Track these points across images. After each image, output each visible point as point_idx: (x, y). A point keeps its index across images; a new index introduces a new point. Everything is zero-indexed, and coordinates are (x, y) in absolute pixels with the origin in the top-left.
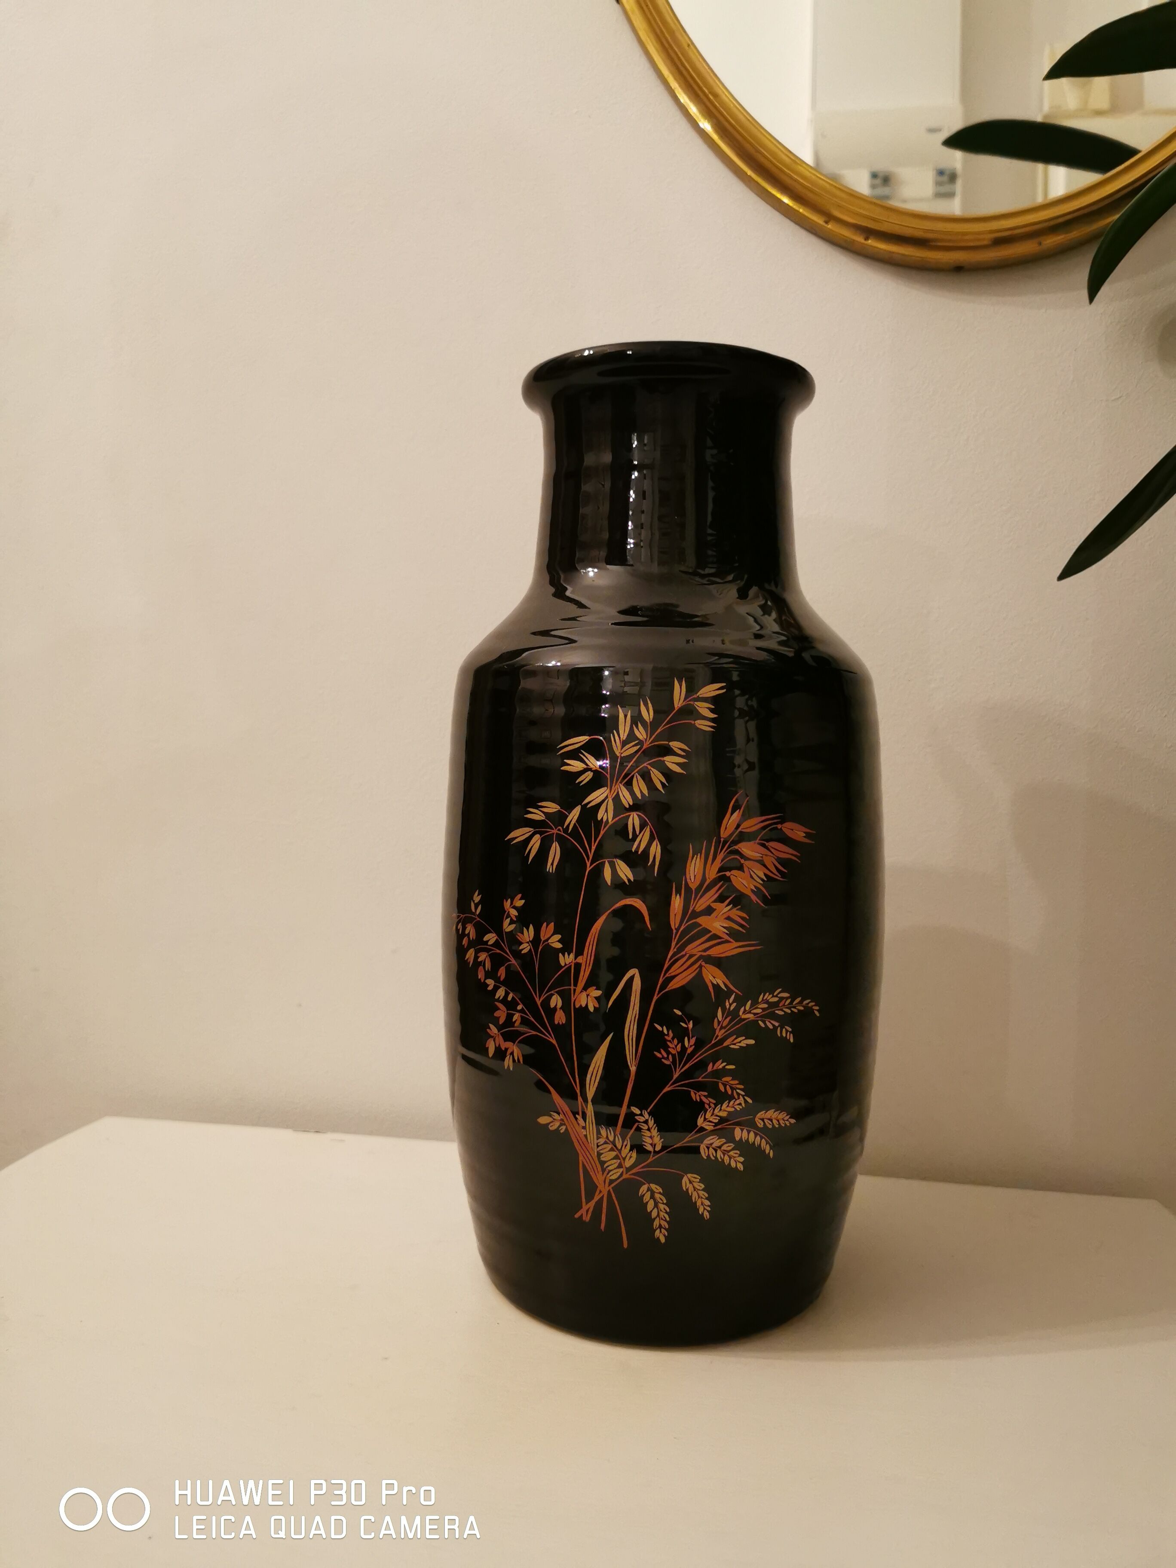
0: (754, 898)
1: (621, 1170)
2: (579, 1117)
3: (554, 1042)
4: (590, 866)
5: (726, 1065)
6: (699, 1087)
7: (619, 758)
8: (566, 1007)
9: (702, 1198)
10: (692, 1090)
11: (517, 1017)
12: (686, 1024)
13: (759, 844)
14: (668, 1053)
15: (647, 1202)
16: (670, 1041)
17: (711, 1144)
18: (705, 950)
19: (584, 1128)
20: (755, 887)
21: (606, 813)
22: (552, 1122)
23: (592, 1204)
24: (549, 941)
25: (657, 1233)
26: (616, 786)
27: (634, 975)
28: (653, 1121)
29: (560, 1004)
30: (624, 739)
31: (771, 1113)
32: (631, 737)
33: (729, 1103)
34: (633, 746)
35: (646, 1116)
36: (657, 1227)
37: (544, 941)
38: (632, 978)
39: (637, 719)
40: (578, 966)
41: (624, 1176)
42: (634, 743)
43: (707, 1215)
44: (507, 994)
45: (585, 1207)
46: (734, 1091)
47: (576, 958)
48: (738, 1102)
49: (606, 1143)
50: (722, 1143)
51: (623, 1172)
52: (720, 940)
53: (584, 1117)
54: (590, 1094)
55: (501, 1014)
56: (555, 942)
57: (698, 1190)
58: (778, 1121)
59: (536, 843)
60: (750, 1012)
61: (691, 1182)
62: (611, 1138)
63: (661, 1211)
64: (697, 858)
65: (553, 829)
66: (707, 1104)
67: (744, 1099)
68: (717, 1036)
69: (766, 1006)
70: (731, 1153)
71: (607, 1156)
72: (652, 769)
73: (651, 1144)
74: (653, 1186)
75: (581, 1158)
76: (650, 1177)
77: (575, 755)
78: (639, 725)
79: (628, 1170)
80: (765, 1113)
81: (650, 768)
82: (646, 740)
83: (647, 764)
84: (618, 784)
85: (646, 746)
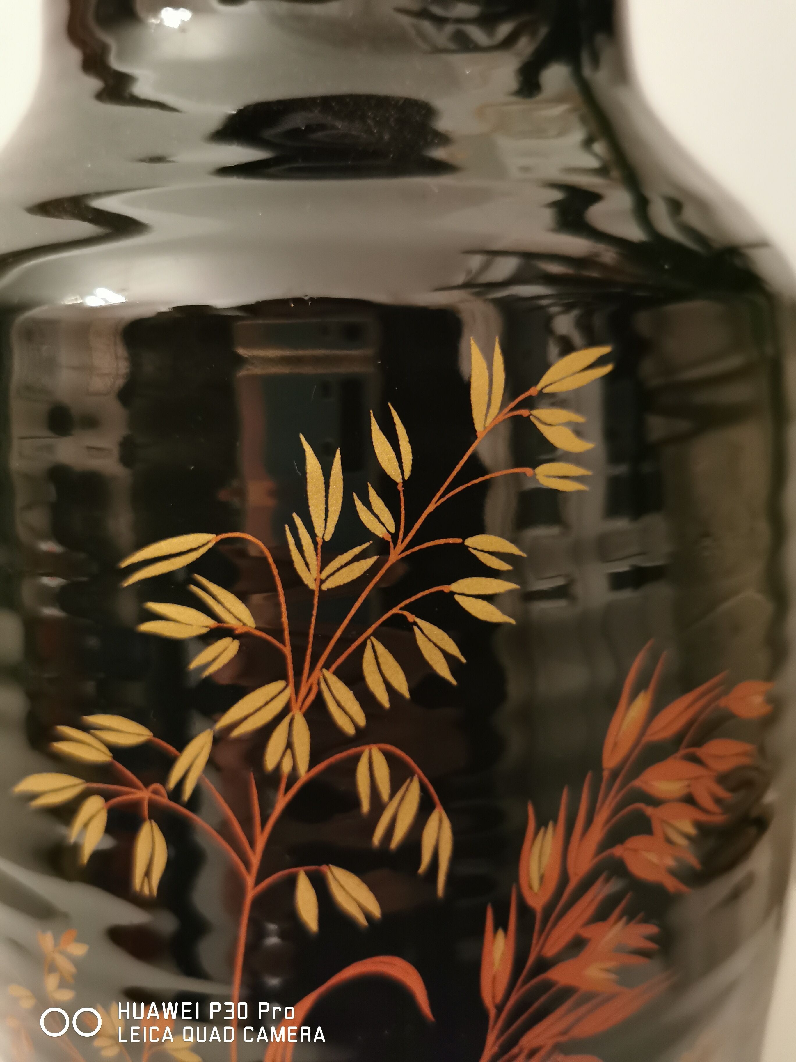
0: (672, 883)
4: (256, 886)
7: (317, 594)
13: (683, 758)
20: (675, 859)
21: (289, 752)
26: (313, 679)
30: (328, 538)
34: (356, 558)
42: (357, 550)
52: (599, 1001)
59: (95, 817)
64: (546, 833)
65: (139, 789)
72: (418, 621)
78: (372, 494)
81: (411, 618)
82: (395, 537)
83: (401, 609)
84: (317, 672)
85: (395, 555)
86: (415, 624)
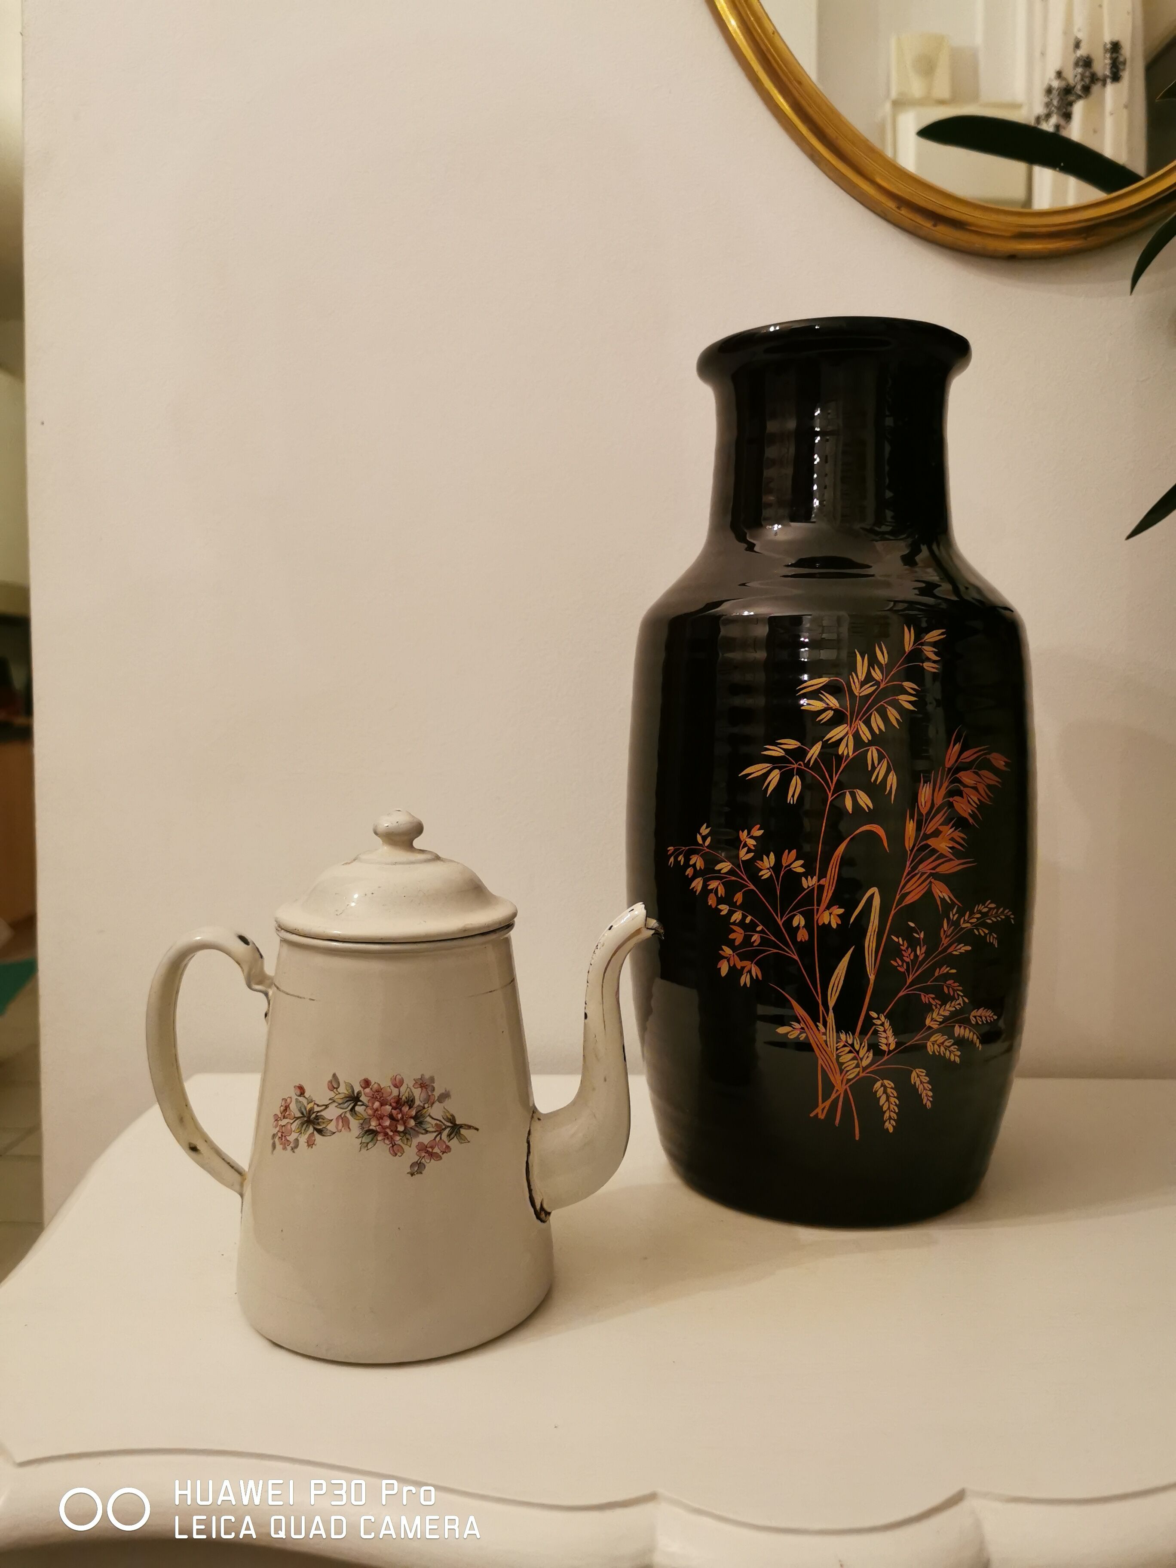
0: (971, 820)
1: (858, 1069)
2: (820, 1025)
3: (796, 957)
4: (832, 796)
5: (950, 970)
6: (927, 991)
7: (858, 697)
8: (809, 926)
9: (926, 1090)
10: (922, 994)
11: (756, 938)
12: (918, 934)
13: (974, 772)
14: (903, 961)
15: (880, 1097)
16: (905, 951)
17: (936, 1041)
18: (933, 869)
19: (825, 1034)
20: (972, 811)
21: (846, 748)
22: (792, 1031)
23: (828, 1103)
24: (792, 866)
25: (887, 1124)
26: (856, 723)
27: (874, 894)
28: (888, 1023)
29: (803, 923)
30: (862, 680)
31: (981, 1012)
32: (869, 678)
33: (951, 1003)
34: (871, 686)
35: (883, 1018)
36: (887, 1118)
37: (786, 867)
38: (872, 895)
39: (873, 662)
40: (821, 888)
41: (861, 1075)
42: (871, 684)
43: (929, 1104)
44: (744, 917)
45: (821, 1106)
46: (956, 993)
47: (819, 881)
48: (958, 1002)
49: (844, 1046)
50: (944, 1040)
51: (859, 1072)
52: (946, 859)
53: (825, 1025)
54: (831, 1003)
55: (738, 936)
56: (798, 867)
57: (924, 1082)
58: (986, 1017)
59: (775, 777)
60: (968, 922)
61: (918, 1076)
62: (850, 1042)
63: (892, 1104)
64: (927, 786)
65: (794, 764)
66: (934, 1005)
67: (963, 999)
68: (943, 944)
69: (979, 916)
70: (952, 1048)
71: (846, 1058)
72: (888, 706)
73: (886, 1044)
74: (886, 1082)
75: (820, 1061)
76: (884, 1074)
77: (814, 695)
78: (876, 667)
79: (864, 1069)
80: (977, 1011)
81: (886, 706)
82: (882, 680)
83: (884, 703)
84: (857, 721)
85: (882, 686)
86: (887, 708)
